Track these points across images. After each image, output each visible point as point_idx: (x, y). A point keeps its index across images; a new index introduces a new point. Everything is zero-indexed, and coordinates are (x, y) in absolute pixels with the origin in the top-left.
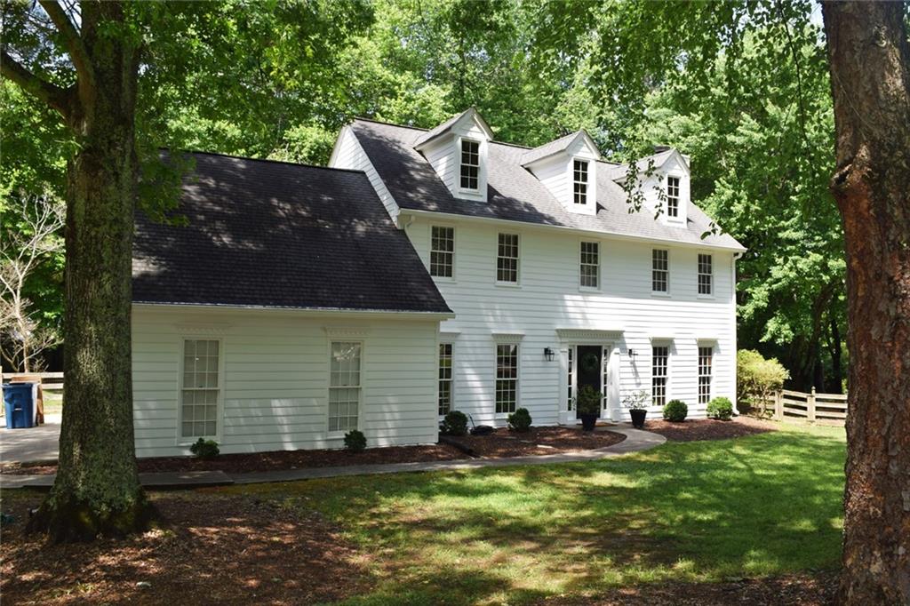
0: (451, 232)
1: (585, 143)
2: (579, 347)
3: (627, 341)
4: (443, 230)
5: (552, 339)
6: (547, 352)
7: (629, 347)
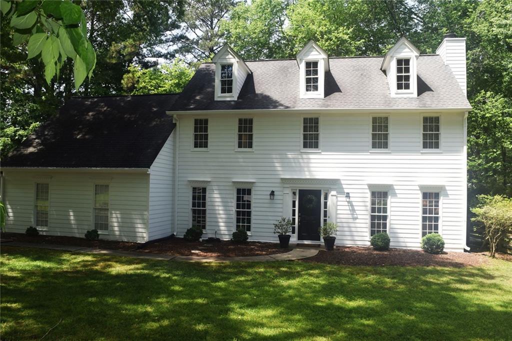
0: (206, 121)
1: (315, 48)
2: (299, 190)
3: (344, 186)
4: (201, 120)
5: (277, 185)
6: (272, 193)
7: (346, 191)
